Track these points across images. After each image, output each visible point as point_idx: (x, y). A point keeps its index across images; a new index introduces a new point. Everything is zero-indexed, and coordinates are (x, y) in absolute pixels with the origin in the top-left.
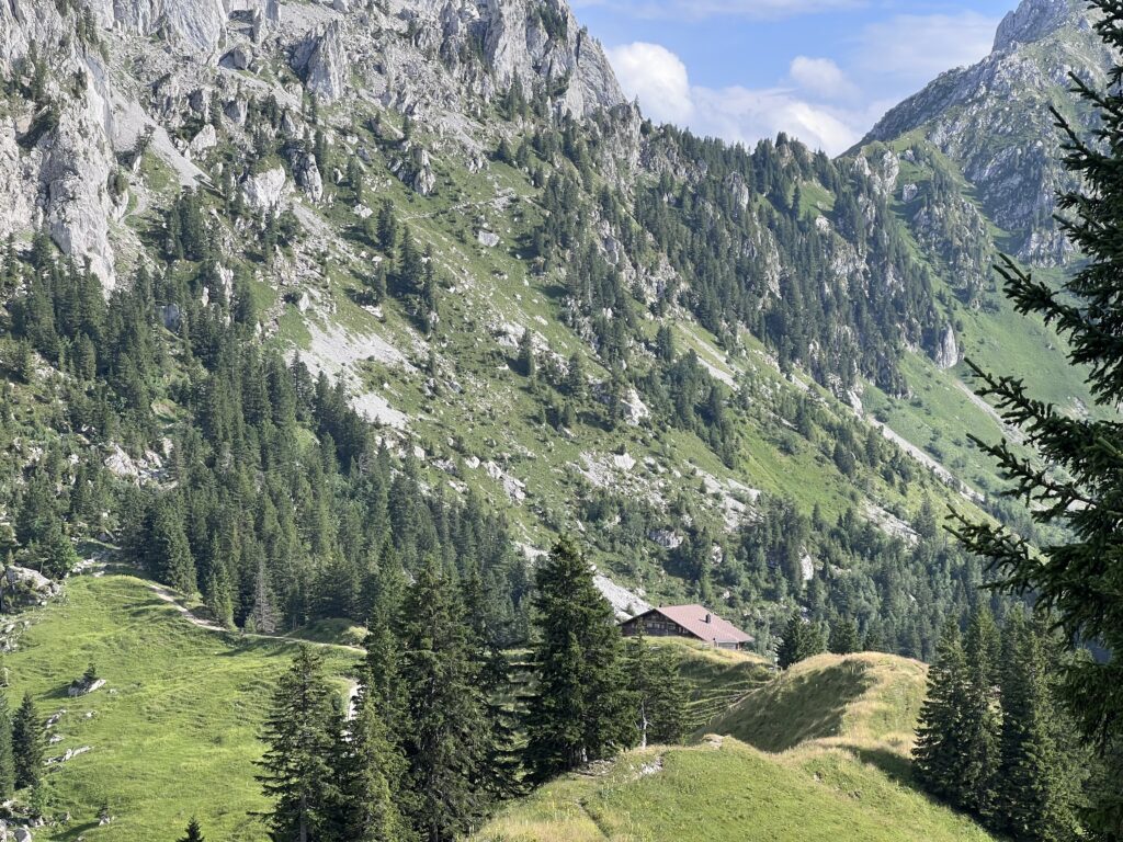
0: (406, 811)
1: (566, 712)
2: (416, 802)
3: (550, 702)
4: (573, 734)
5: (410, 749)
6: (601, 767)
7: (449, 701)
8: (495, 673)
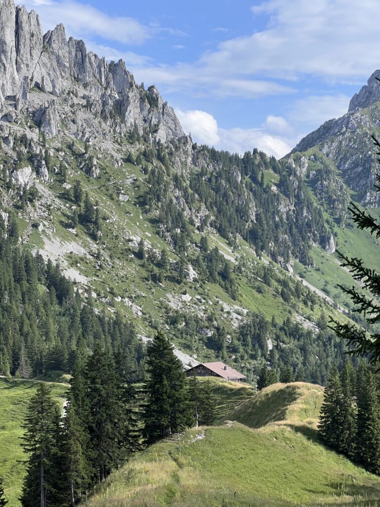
0: (89, 459)
1: (162, 412)
2: (93, 454)
3: (154, 407)
4: (165, 422)
5: (91, 430)
6: (178, 436)
7: (108, 407)
8: (129, 394)
